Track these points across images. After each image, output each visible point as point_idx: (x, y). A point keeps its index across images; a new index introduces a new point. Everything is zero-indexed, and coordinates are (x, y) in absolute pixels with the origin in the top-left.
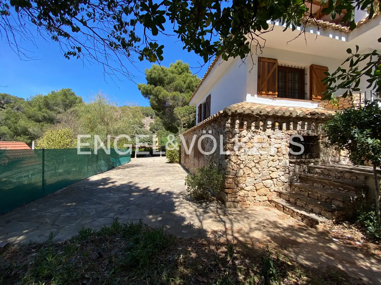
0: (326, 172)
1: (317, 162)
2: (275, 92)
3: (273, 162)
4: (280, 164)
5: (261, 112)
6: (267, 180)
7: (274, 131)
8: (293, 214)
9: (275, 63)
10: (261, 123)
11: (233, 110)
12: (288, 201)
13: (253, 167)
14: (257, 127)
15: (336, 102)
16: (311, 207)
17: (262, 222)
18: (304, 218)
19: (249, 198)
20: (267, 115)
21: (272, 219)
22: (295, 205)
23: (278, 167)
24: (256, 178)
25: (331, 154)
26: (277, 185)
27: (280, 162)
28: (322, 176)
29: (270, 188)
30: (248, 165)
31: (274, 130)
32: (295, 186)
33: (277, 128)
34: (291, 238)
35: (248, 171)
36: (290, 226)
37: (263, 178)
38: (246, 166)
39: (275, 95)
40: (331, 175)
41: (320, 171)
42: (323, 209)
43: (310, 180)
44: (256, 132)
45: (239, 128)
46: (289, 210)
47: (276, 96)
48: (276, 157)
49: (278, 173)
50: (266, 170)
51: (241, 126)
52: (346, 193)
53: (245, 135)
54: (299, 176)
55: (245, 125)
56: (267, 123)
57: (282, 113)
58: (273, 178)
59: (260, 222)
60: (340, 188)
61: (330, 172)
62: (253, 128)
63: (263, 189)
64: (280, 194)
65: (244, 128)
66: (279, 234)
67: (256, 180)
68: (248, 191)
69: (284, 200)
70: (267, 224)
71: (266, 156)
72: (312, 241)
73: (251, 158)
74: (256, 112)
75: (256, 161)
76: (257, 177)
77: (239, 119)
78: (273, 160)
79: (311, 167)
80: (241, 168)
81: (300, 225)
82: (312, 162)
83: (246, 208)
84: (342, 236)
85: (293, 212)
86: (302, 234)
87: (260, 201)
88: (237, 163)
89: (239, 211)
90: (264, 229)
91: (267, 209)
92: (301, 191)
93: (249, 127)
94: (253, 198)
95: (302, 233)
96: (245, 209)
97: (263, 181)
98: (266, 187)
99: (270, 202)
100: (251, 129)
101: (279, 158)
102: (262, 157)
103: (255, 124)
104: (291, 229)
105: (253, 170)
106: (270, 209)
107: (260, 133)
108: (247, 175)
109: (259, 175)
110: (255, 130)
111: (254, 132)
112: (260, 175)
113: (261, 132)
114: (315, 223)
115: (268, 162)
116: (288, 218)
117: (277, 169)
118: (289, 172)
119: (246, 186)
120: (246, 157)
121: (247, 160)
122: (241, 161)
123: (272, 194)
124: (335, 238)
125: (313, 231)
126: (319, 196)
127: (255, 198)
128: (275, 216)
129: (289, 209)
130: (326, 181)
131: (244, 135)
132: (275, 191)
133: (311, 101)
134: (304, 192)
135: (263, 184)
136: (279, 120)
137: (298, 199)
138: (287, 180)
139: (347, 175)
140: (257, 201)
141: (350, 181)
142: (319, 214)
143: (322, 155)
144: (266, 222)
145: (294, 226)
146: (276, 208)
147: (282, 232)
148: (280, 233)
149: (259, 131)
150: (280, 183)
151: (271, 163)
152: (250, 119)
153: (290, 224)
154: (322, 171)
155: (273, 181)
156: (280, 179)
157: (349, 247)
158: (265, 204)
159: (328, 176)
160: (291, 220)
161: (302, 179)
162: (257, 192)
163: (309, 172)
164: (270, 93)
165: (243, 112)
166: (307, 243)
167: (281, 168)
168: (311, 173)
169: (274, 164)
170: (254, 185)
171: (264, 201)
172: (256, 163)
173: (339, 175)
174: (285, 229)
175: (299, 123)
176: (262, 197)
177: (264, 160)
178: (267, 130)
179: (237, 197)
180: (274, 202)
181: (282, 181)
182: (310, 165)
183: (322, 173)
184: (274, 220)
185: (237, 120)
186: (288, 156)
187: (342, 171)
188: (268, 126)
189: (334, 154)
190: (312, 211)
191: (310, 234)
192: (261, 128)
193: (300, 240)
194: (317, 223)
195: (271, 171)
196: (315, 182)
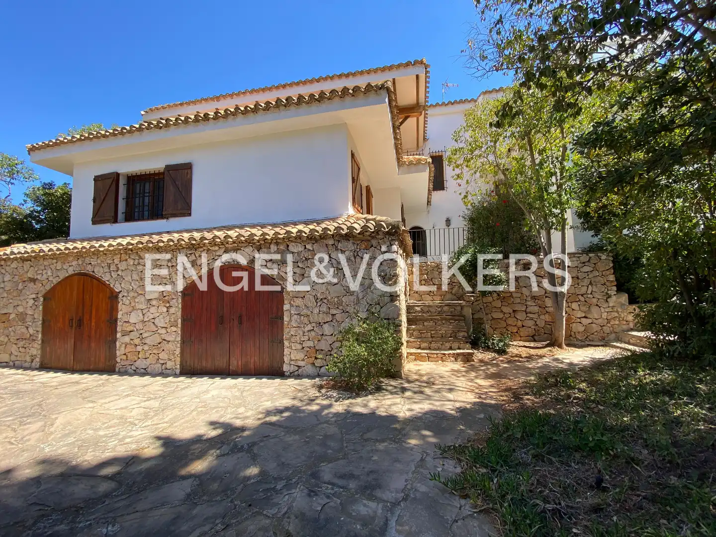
0: (426, 309)
8: (442, 358)
9: (360, 169)
12: (420, 349)
16: (448, 345)
18: (454, 356)
22: (430, 349)
32: (413, 330)
40: (432, 310)
42: (462, 342)
46: (437, 356)
60: (451, 321)
61: (430, 309)
85: (443, 356)
92: (421, 333)
114: (470, 357)
129: (437, 354)
130: (438, 317)
134: (426, 333)
139: (446, 308)
141: (452, 312)
154: (421, 309)
159: (428, 313)
173: (439, 310)
180: (412, 354)
190: (451, 349)
194: (472, 354)
196: (426, 320)
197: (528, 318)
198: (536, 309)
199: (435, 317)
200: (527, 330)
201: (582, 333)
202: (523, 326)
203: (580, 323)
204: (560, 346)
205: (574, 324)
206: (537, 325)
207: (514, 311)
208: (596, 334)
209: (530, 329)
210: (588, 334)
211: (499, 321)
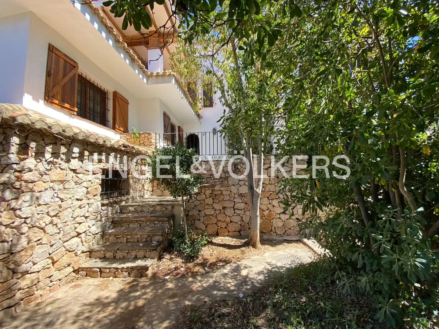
0: (139, 209)
1: (128, 199)
2: (74, 106)
3: (81, 208)
4: (90, 209)
5: (64, 131)
6: (71, 240)
7: (83, 163)
8: (115, 273)
9: (75, 67)
10: (63, 150)
11: (5, 115)
12: (104, 259)
13: (46, 225)
14: (55, 154)
15: (138, 138)
16: (134, 254)
17: (79, 313)
18: (130, 271)
19: (40, 284)
20: (74, 138)
21: (92, 298)
22: (114, 259)
23: (87, 215)
24: (53, 242)
25: (138, 190)
26: (85, 241)
27: (90, 207)
28: (136, 215)
29: (76, 251)
30: (37, 224)
31: (82, 161)
32: (109, 235)
33: (86, 159)
34: (131, 308)
35: (36, 235)
36: (118, 292)
37: (65, 239)
38: (33, 227)
39: (74, 111)
40: (144, 211)
41: (133, 209)
42: (148, 250)
43: (126, 222)
44: (53, 163)
45: (18, 153)
46: (109, 271)
47: (75, 113)
48: (85, 201)
49: (88, 224)
50: (69, 224)
51: (24, 149)
52: (160, 226)
53: (32, 167)
54: (111, 220)
55: (32, 148)
56: (73, 149)
57: (95, 138)
58: (81, 234)
59: (78, 315)
60: (156, 222)
62: (48, 156)
63: (64, 258)
64: (91, 253)
65: (30, 155)
66: (114, 314)
67: (52, 246)
68: (38, 272)
69: (98, 260)
70: (90, 312)
71: (70, 202)
72: (151, 294)
73: (44, 210)
74: (56, 129)
75: (52, 214)
76: (55, 240)
77: (19, 136)
78: (80, 207)
79: (123, 206)
80: (22, 234)
81: (129, 283)
82: (123, 201)
83: (38, 304)
84: (169, 270)
85: (116, 270)
86: (138, 293)
87: (60, 280)
88: (13, 225)
89: (27, 320)
90: (90, 322)
91: (75, 286)
92: (117, 238)
93: (39, 154)
94: (48, 280)
95: (137, 291)
96: (37, 308)
97: (65, 244)
98: (70, 251)
99: (77, 271)
100: (44, 157)
101: (89, 202)
102: (64, 205)
103: (52, 148)
104: (123, 295)
105: (46, 230)
106: (80, 283)
107: (60, 164)
108: (36, 244)
109: (58, 236)
110: (52, 159)
111: (49, 163)
112: (61, 235)
113: (62, 162)
114: (145, 271)
115: (73, 211)
116: (112, 281)
117: (86, 217)
118: (101, 218)
119: (34, 264)
120: (34, 209)
121: (36, 214)
122: (21, 218)
123: (79, 258)
124: (166, 275)
125: (145, 282)
126: (139, 237)
127: (52, 278)
128: (94, 290)
129: (109, 268)
130: (143, 219)
131: (29, 168)
132: (83, 252)
133: (114, 131)
134: (122, 238)
135: (65, 247)
136: (89, 147)
137: (118, 249)
138: (99, 230)
139: (158, 208)
140: (55, 283)
141: (161, 212)
142: (145, 258)
143: (131, 191)
144: (86, 309)
145: (124, 289)
146: (88, 277)
147: (115, 308)
148: (114, 311)
149: (59, 161)
150: (90, 237)
151: (78, 212)
152: (43, 140)
153: (118, 289)
154: (135, 209)
155: (80, 238)
156: (90, 232)
157: (179, 278)
158: (69, 280)
159: (141, 213)
160: (116, 283)
161: (115, 223)
162: (55, 265)
163: (121, 212)
164: (67, 105)
165: (30, 123)
166: (149, 301)
167: (91, 216)
168: (124, 213)
169: (83, 212)
170: (48, 256)
171: (66, 277)
172: (54, 216)
173: (152, 209)
174: (116, 302)
175: (111, 154)
176: (63, 271)
177: (66, 209)
178: (72, 160)
179: (14, 295)
180: (83, 269)
181: (93, 233)
182: (122, 204)
183: (136, 211)
184: (95, 297)
185: (14, 138)
186: (99, 197)
187: (154, 206)
188: (74, 155)
189: (140, 189)
190: (136, 258)
191: (144, 287)
192: (62, 156)
193: (141, 303)
194: (146, 268)
195: (78, 223)
196: (132, 222)
197: (235, 214)
198: (242, 206)
199: (140, 219)
200: (234, 226)
201: (281, 228)
202: (231, 222)
203: (280, 218)
204: (254, 246)
205: (275, 220)
206: (243, 220)
207: (224, 208)
208: (292, 228)
209: (237, 225)
210: (286, 229)
211: (211, 217)
